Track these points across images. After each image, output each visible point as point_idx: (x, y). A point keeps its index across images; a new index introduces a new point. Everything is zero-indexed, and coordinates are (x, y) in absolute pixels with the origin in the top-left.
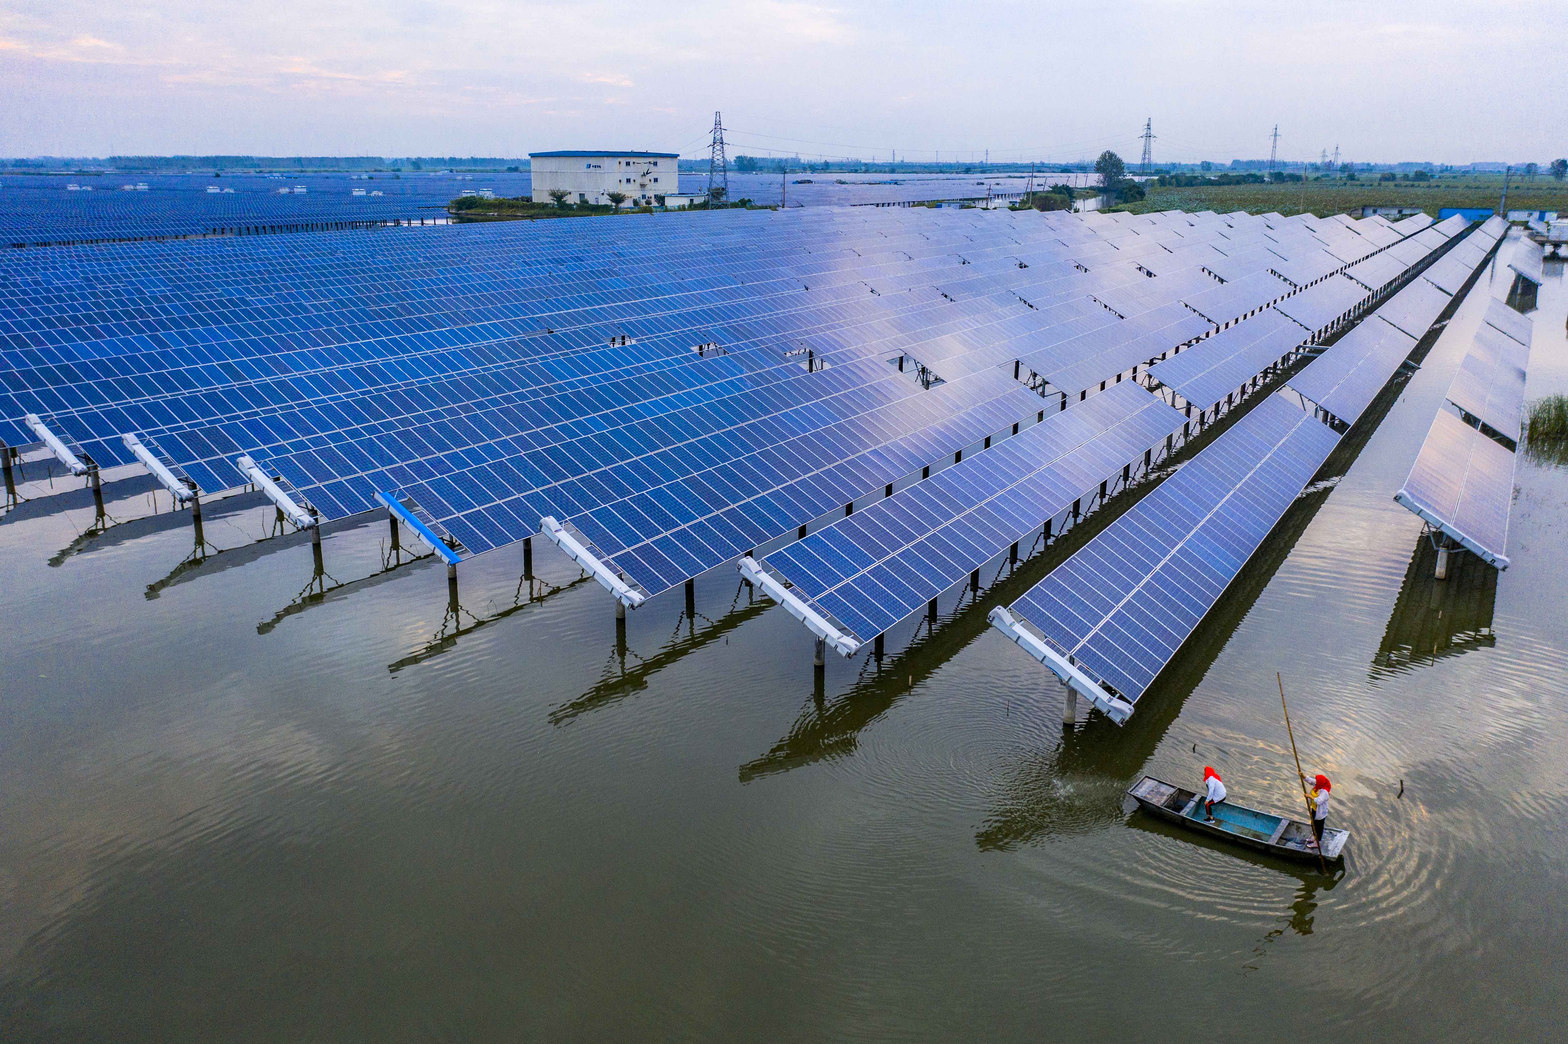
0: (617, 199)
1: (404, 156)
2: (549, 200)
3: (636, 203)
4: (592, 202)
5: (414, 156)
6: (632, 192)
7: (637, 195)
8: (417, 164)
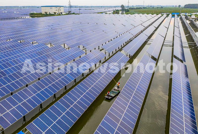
0: (55, 13)
1: (22, 6)
2: (45, 13)
3: (58, 14)
4: (51, 14)
5: (23, 6)
6: (57, 12)
7: (58, 12)
8: (24, 7)
